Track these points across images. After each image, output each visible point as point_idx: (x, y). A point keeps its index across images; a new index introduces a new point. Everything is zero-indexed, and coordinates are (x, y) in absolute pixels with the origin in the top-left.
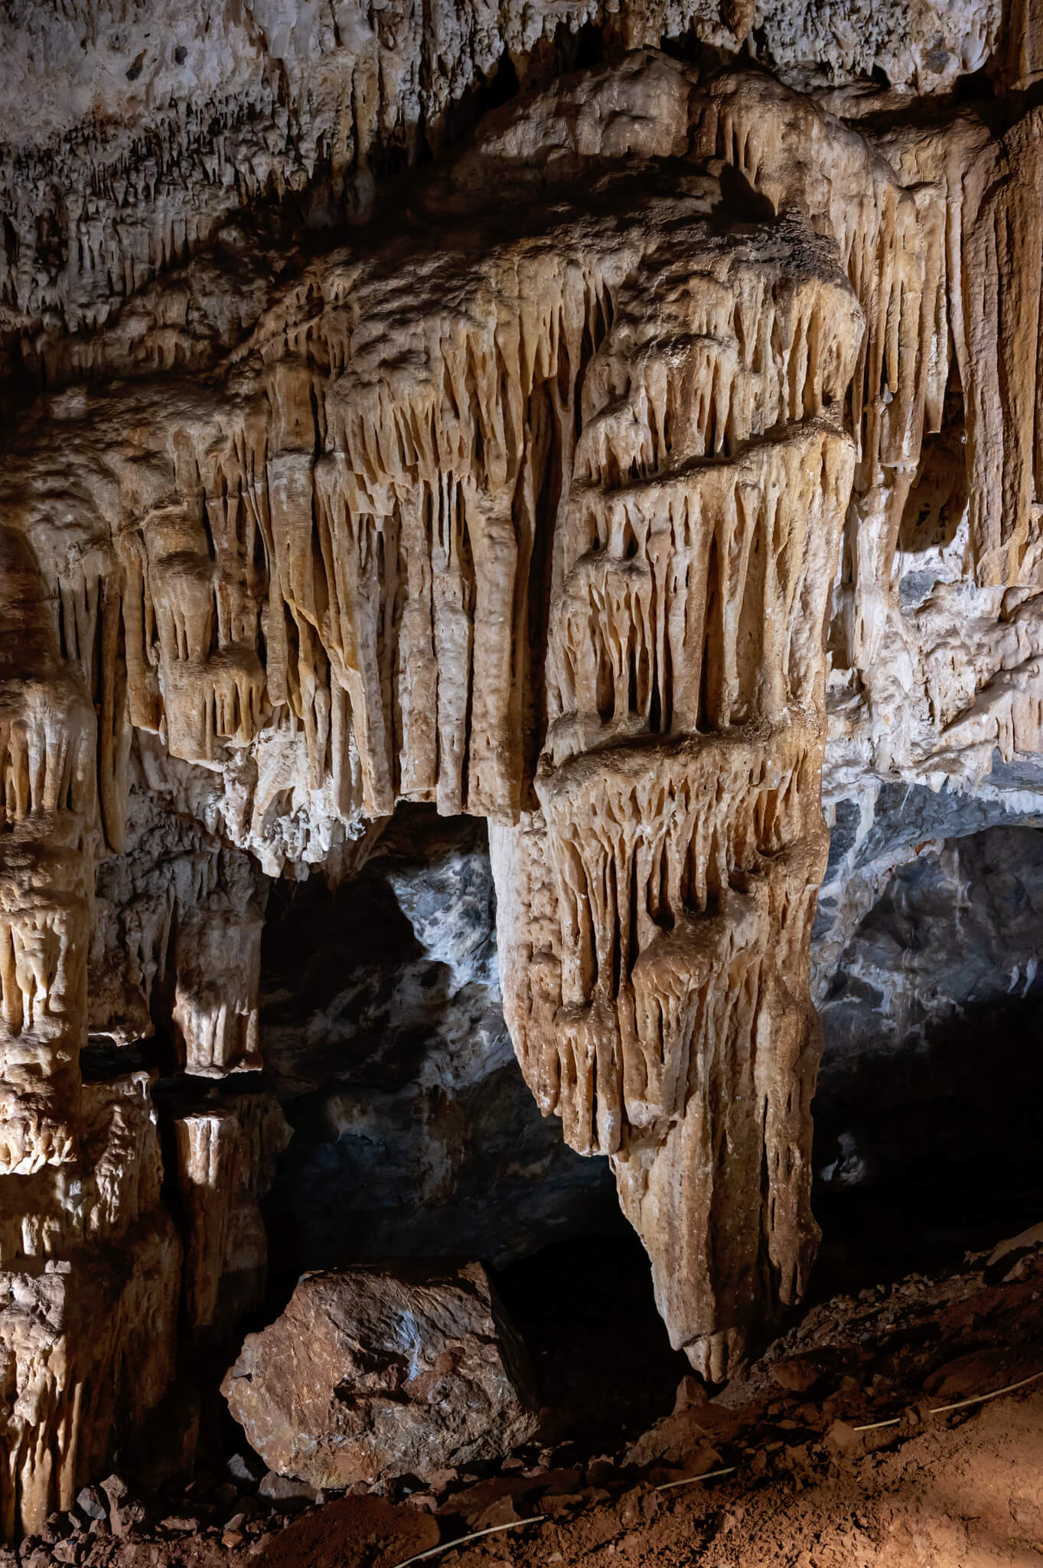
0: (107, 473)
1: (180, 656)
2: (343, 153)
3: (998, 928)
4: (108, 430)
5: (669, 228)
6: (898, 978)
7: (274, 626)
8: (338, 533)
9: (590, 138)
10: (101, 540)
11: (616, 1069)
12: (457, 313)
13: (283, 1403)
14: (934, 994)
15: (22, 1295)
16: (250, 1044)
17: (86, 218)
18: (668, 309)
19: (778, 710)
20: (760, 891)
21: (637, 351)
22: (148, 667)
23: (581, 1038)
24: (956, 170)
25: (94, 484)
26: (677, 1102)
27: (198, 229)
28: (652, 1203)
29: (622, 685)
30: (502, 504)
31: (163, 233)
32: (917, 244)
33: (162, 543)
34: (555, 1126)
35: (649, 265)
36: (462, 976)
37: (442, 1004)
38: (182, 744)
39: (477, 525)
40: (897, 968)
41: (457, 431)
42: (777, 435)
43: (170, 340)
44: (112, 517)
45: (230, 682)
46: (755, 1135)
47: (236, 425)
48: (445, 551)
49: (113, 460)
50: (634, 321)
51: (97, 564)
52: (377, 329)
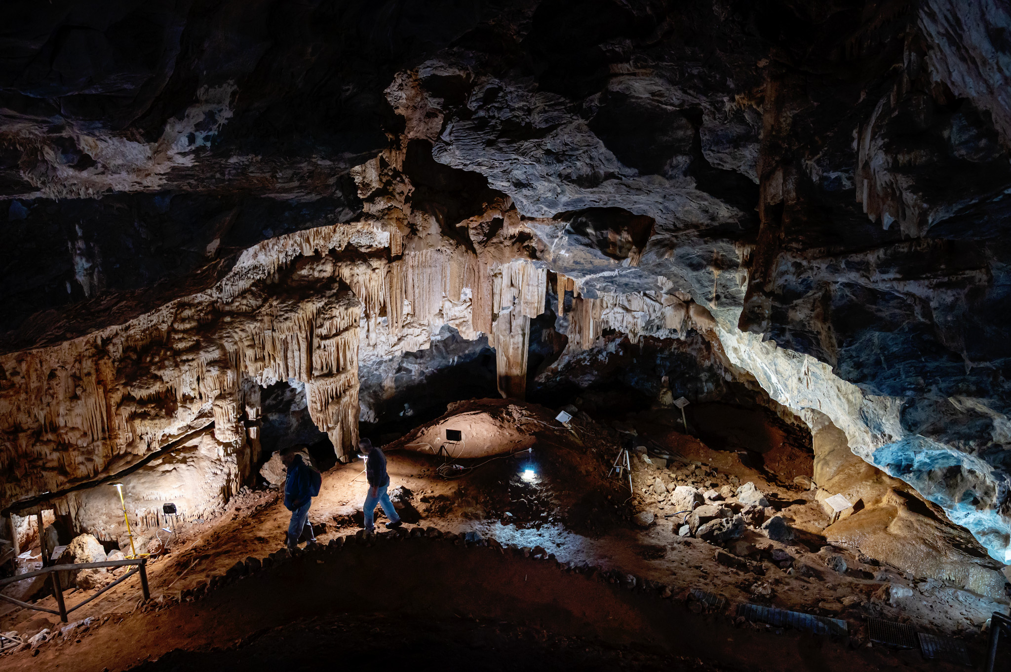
0: (236, 332)
1: (250, 360)
2: (272, 271)
3: (446, 349)
4: (235, 325)
5: (329, 297)
6: (416, 366)
7: (266, 354)
8: (277, 342)
9: (316, 274)
10: (236, 343)
11: (326, 420)
12: (296, 312)
13: (273, 472)
14: (427, 368)
15: (229, 459)
16: (260, 413)
17: (226, 284)
18: (329, 312)
19: (349, 367)
20: (348, 393)
21: (324, 319)
22: (244, 361)
23: (321, 416)
24: (382, 267)
25: (234, 334)
26: (336, 423)
27: (247, 286)
28: (334, 437)
29: (325, 366)
30: (304, 336)
31: (240, 287)
32: (376, 278)
33: (247, 343)
34: (317, 427)
35: (326, 304)
36: (299, 390)
37: (295, 395)
38: (251, 374)
39: (300, 339)
40: (416, 363)
41: (297, 328)
42: (346, 329)
43: (244, 307)
44: (237, 339)
45: (260, 364)
46: (349, 427)
47: (258, 324)
48: (295, 341)
49: (237, 330)
50: (324, 314)
51: (236, 347)
52: (282, 313)
